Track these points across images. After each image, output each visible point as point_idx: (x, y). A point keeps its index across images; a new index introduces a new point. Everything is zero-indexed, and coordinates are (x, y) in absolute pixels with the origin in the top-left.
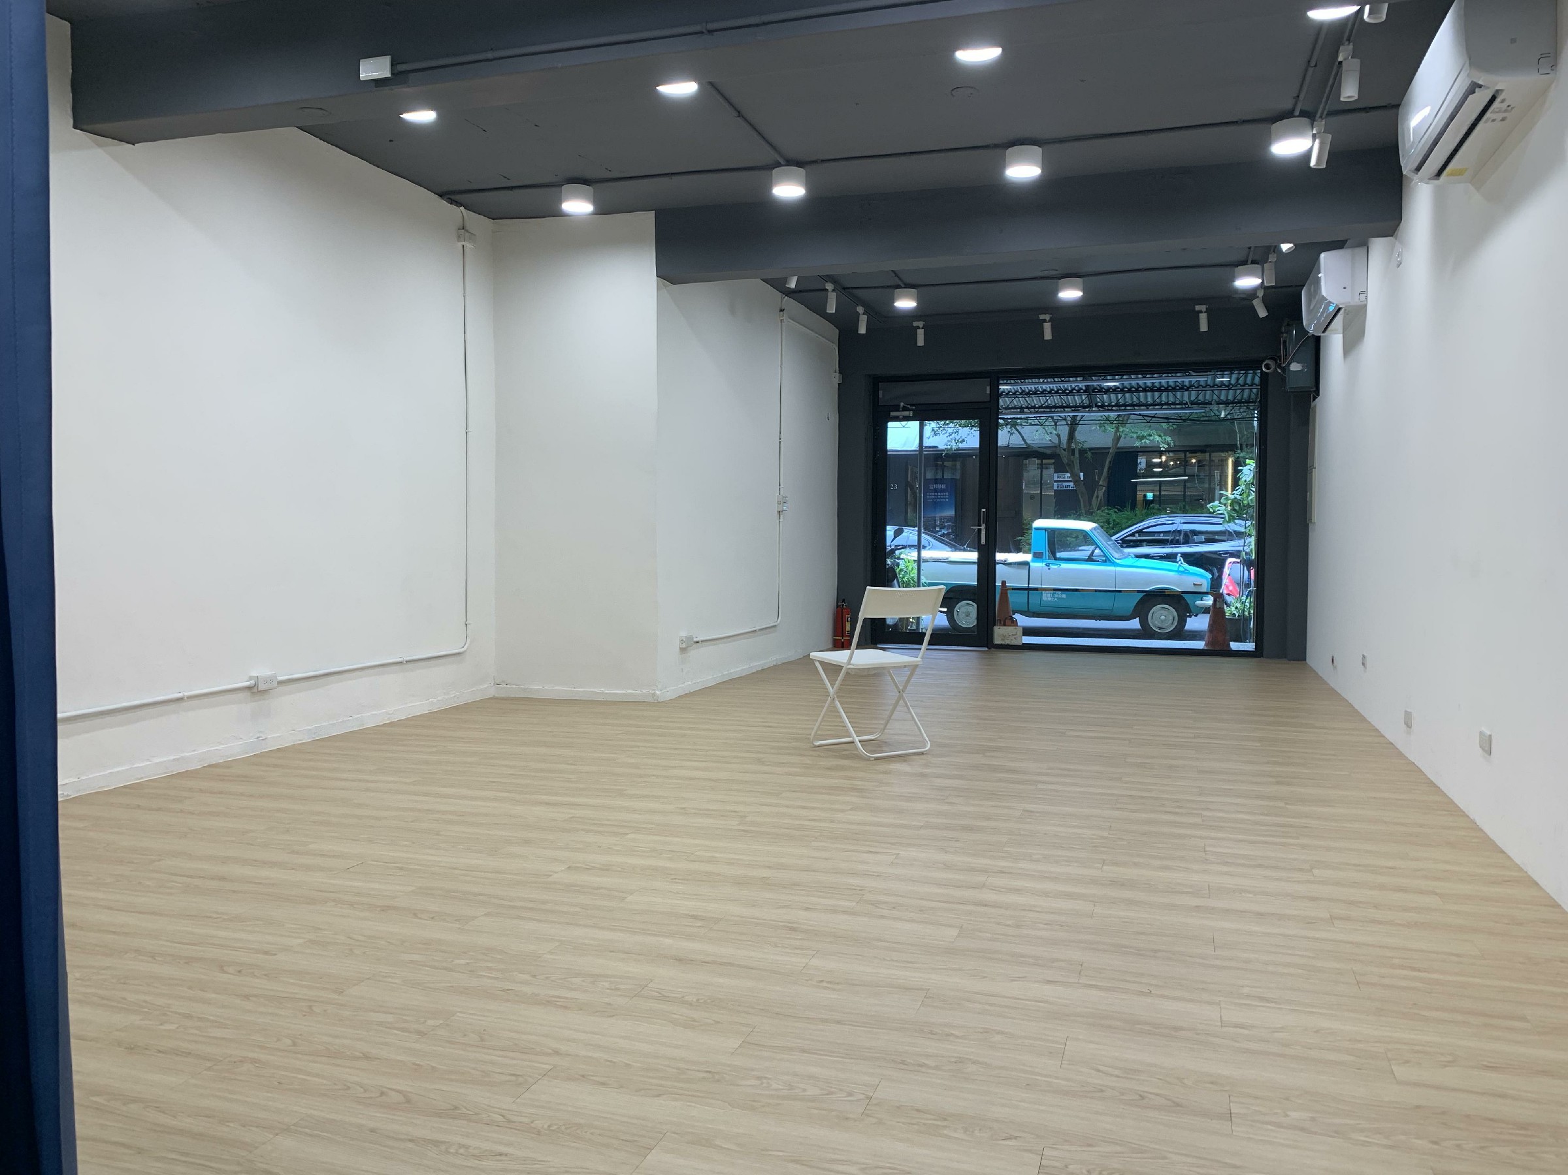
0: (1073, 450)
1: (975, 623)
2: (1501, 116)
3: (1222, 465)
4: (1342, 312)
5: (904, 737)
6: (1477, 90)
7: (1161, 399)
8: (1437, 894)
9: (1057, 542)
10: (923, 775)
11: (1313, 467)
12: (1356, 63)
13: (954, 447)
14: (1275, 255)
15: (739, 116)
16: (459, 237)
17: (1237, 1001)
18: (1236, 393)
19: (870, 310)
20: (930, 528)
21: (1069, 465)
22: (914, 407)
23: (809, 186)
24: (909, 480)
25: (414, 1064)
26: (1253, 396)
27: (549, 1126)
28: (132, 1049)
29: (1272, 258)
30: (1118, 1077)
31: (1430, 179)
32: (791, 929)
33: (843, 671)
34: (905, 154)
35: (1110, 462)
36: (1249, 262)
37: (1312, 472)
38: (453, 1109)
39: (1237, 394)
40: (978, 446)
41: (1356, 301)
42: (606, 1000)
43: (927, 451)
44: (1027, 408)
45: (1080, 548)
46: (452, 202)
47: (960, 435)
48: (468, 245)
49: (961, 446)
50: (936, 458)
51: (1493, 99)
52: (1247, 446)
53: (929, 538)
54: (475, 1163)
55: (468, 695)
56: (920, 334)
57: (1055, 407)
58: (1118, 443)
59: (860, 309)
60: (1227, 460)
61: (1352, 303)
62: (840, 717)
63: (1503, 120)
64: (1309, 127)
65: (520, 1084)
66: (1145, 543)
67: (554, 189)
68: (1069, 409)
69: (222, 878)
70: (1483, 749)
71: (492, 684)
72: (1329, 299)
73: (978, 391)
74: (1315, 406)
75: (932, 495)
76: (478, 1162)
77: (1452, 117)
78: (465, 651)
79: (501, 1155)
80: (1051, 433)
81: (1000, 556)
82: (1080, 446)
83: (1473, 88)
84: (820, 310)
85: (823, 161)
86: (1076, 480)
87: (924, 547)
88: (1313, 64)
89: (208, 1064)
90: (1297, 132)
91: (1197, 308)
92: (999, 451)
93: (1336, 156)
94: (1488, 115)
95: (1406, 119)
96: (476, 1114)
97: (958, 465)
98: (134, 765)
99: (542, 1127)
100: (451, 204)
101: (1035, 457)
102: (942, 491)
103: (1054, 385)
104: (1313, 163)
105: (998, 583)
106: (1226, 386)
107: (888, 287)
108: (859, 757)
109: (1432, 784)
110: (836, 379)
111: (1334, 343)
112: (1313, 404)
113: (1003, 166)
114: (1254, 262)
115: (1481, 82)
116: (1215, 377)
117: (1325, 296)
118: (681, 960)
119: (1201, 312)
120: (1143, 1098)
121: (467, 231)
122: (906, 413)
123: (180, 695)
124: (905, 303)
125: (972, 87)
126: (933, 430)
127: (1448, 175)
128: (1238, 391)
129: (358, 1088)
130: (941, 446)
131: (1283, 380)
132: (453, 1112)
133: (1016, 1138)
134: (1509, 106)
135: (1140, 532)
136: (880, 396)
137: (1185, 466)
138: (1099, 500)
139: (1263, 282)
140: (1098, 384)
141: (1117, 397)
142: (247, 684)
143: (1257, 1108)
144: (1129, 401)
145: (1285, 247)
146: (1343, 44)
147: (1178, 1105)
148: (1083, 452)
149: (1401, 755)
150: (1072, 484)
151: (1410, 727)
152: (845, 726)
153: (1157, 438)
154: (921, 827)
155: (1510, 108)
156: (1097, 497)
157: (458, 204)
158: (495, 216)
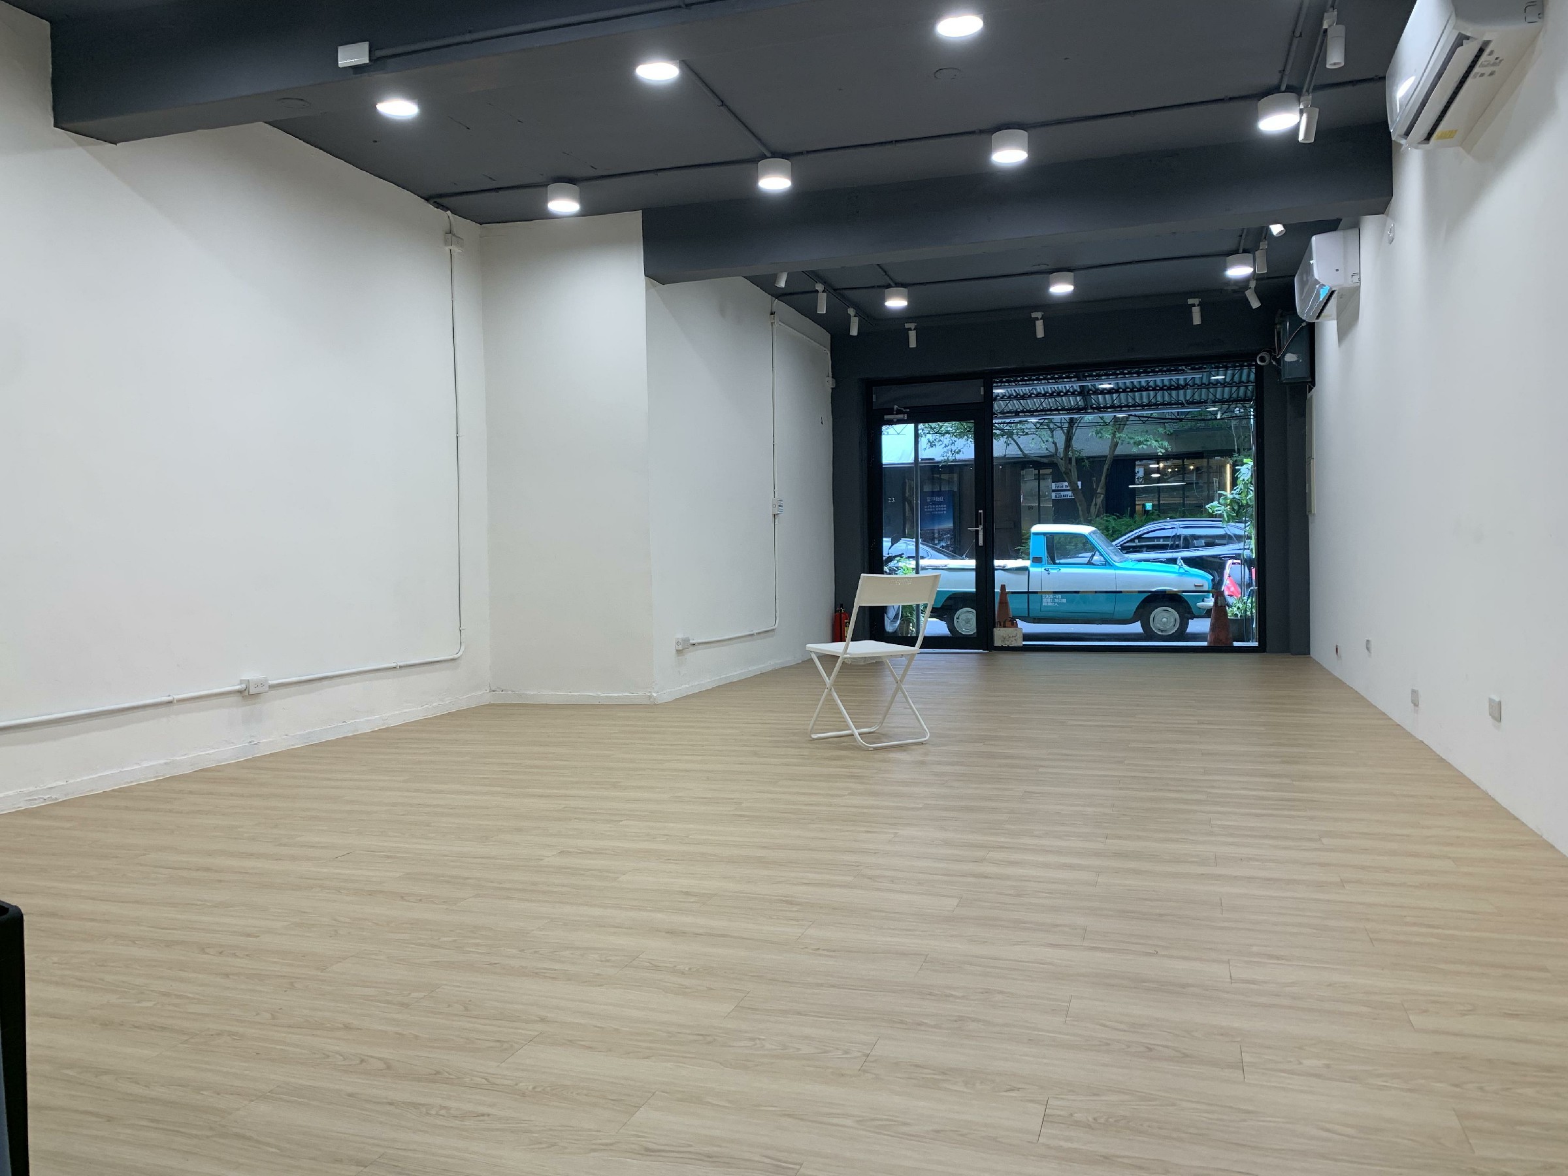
0: (1070, 459)
1: (975, 631)
2: (1488, 70)
3: (1221, 471)
4: (1335, 295)
5: (903, 730)
6: (1464, 41)
7: (1156, 398)
8: (1450, 858)
9: (1057, 549)
10: (923, 763)
11: (1311, 458)
12: (1341, 29)
13: (951, 458)
14: (1266, 242)
15: (722, 105)
16: (446, 242)
17: (1246, 959)
18: (1231, 390)
19: (862, 313)
20: (930, 539)
21: (1066, 473)
22: (908, 410)
23: (795, 178)
24: (907, 495)
25: (396, 1033)
26: (1249, 394)
27: (534, 1088)
28: (107, 1025)
29: (1264, 245)
30: (1125, 1031)
31: (1419, 143)
32: (786, 902)
33: (839, 660)
34: (891, 142)
35: (1108, 469)
36: (1241, 251)
37: (1310, 463)
38: (435, 1074)
39: (1233, 392)
40: (973, 457)
41: (1350, 283)
42: (597, 971)
43: (922, 463)
44: (1022, 411)
45: (1080, 555)
46: (439, 206)
47: (956, 446)
48: (456, 250)
49: (958, 457)
50: (934, 471)
51: (1481, 51)
52: (1244, 450)
53: (928, 549)
54: (457, 1123)
55: (464, 701)
56: (912, 335)
57: (1050, 410)
58: (1114, 451)
59: (851, 312)
60: (1224, 467)
61: (1346, 285)
62: (841, 713)
63: (1492, 74)
64: (1297, 103)
65: (506, 1049)
66: (1145, 549)
67: (541, 189)
68: (1064, 412)
69: (208, 869)
70: (1493, 717)
71: (488, 691)
72: (1322, 282)
73: (972, 392)
74: (1311, 397)
75: (930, 508)
76: (460, 1123)
77: (1439, 75)
78: (459, 657)
79: (483, 1115)
80: (1047, 441)
81: (997, 563)
82: (1077, 455)
83: (1461, 40)
84: (809, 312)
85: (808, 152)
86: (1074, 489)
87: (923, 558)
88: (1297, 34)
89: (185, 1038)
90: (1283, 106)
91: (1190, 301)
92: (994, 461)
93: (1324, 133)
94: (1477, 69)
95: (1393, 92)
96: (459, 1078)
97: (956, 477)
98: (123, 768)
99: (527, 1089)
100: (438, 208)
101: (1031, 468)
102: (940, 503)
103: (1049, 387)
104: (1301, 137)
105: (997, 590)
106: (1221, 384)
107: (878, 287)
108: (859, 748)
109: (1441, 760)
110: (829, 383)
111: (1329, 330)
112: (1309, 396)
113: (988, 151)
114: (1245, 251)
115: (1468, 34)
116: (1210, 375)
117: (1317, 278)
118: (672, 933)
119: (1194, 305)
120: (1150, 1050)
121: (454, 235)
122: (900, 416)
123: (170, 698)
124: (896, 303)
125: (956, 69)
126: (929, 441)
127: (1440, 138)
128: (1234, 389)
129: (338, 1056)
130: (938, 459)
131: (1278, 372)
132: (436, 1077)
133: (1019, 1089)
134: (1497, 59)
135: (1139, 537)
136: (874, 400)
137: (1184, 474)
138: (1098, 506)
139: (1255, 270)
140: (1092, 384)
141: (1112, 398)
142: (237, 687)
143: (1270, 1058)
144: (1124, 403)
145: (1276, 229)
146: (1327, 11)
147: (1186, 1056)
148: (1080, 460)
149: (1410, 736)
150: (1070, 493)
151: (1417, 706)
152: (845, 722)
153: (1155, 443)
154: (921, 809)
155: (1498, 61)
156: (1096, 505)
157: (445, 208)
158: (482, 220)
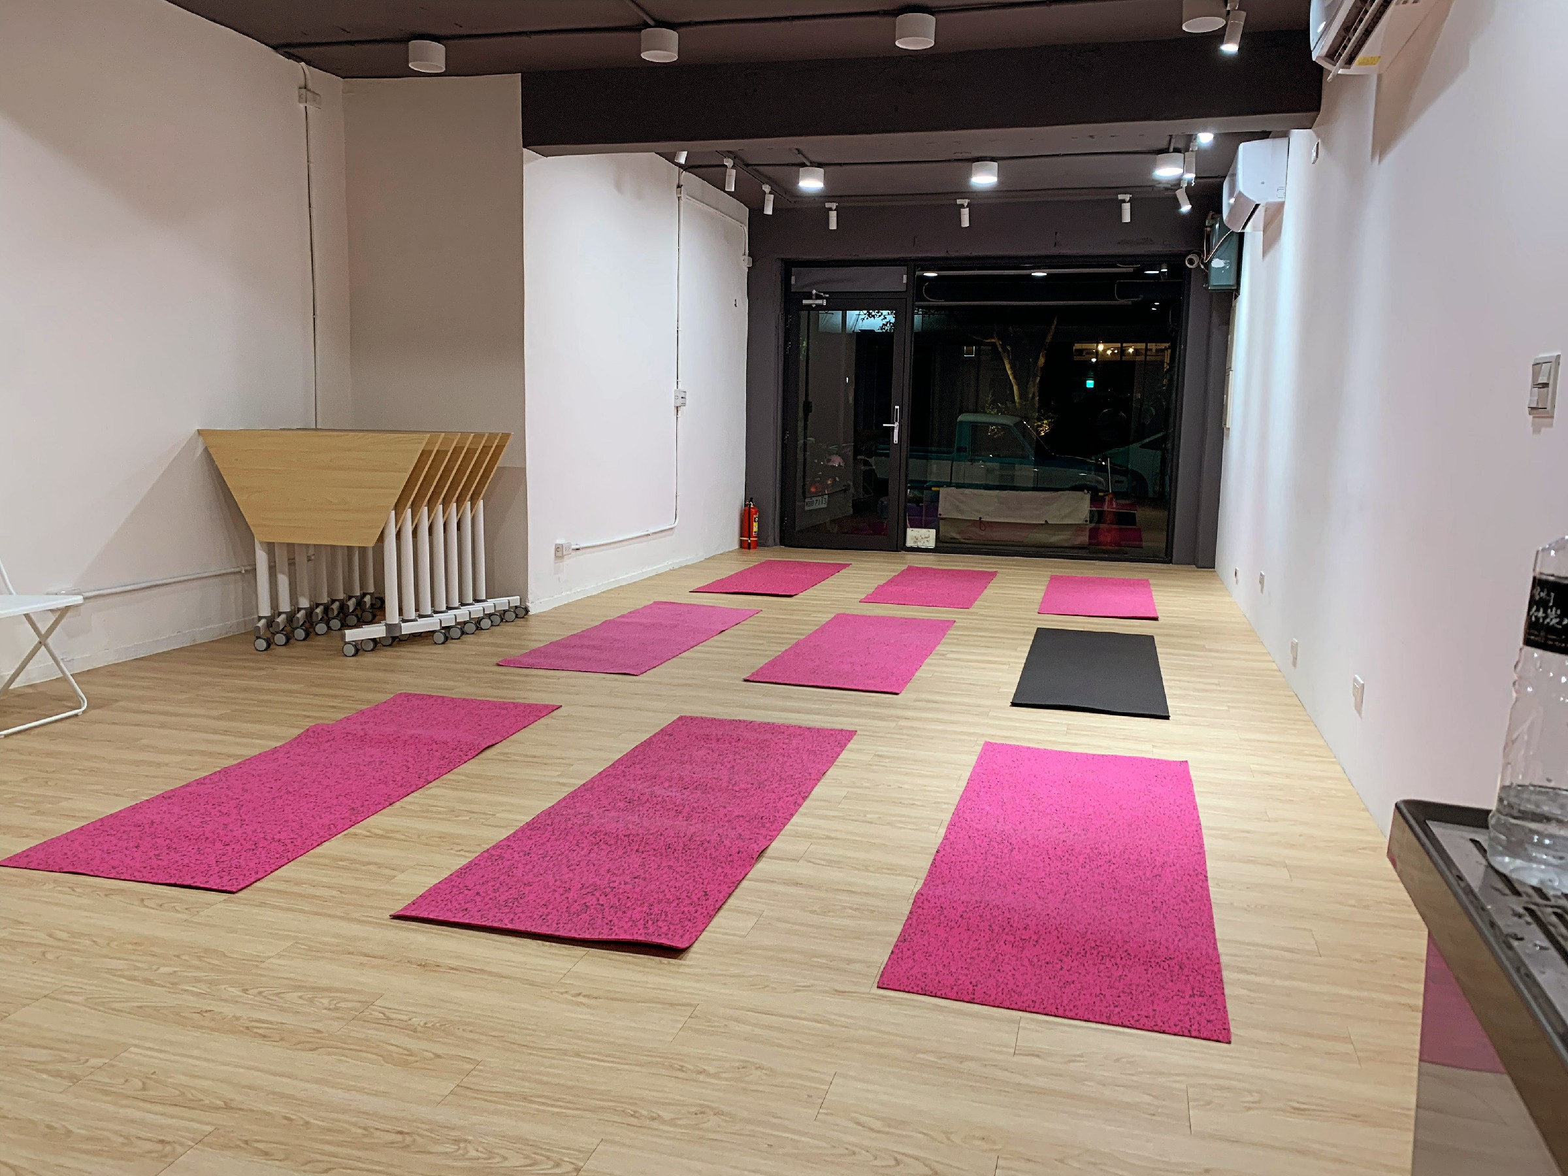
4: (1259, 209)
11: (1230, 369)
14: (1196, 144)
16: (301, 98)
19: (776, 189)
22: (827, 296)
23: (681, 48)
30: (878, 1132)
31: (1340, 67)
36: (1171, 151)
37: (1229, 374)
41: (1275, 198)
42: (317, 1026)
46: (289, 56)
48: (313, 108)
56: (833, 216)
59: (766, 188)
61: (1270, 200)
64: (1223, 4)
67: (397, 46)
70: (1356, 698)
72: (1247, 194)
73: (894, 280)
74: (1236, 305)
85: (695, 23)
91: (1121, 197)
100: (289, 58)
104: (1225, 43)
107: (793, 165)
110: (745, 263)
111: (1254, 242)
112: (1233, 306)
113: (893, 34)
114: (1176, 150)
117: (1243, 189)
119: (1124, 201)
121: (310, 90)
122: (819, 302)
124: (811, 184)
127: (1360, 64)
131: (1207, 277)
136: (793, 282)
145: (1206, 138)
151: (1296, 659)
157: (298, 59)
158: (345, 74)
